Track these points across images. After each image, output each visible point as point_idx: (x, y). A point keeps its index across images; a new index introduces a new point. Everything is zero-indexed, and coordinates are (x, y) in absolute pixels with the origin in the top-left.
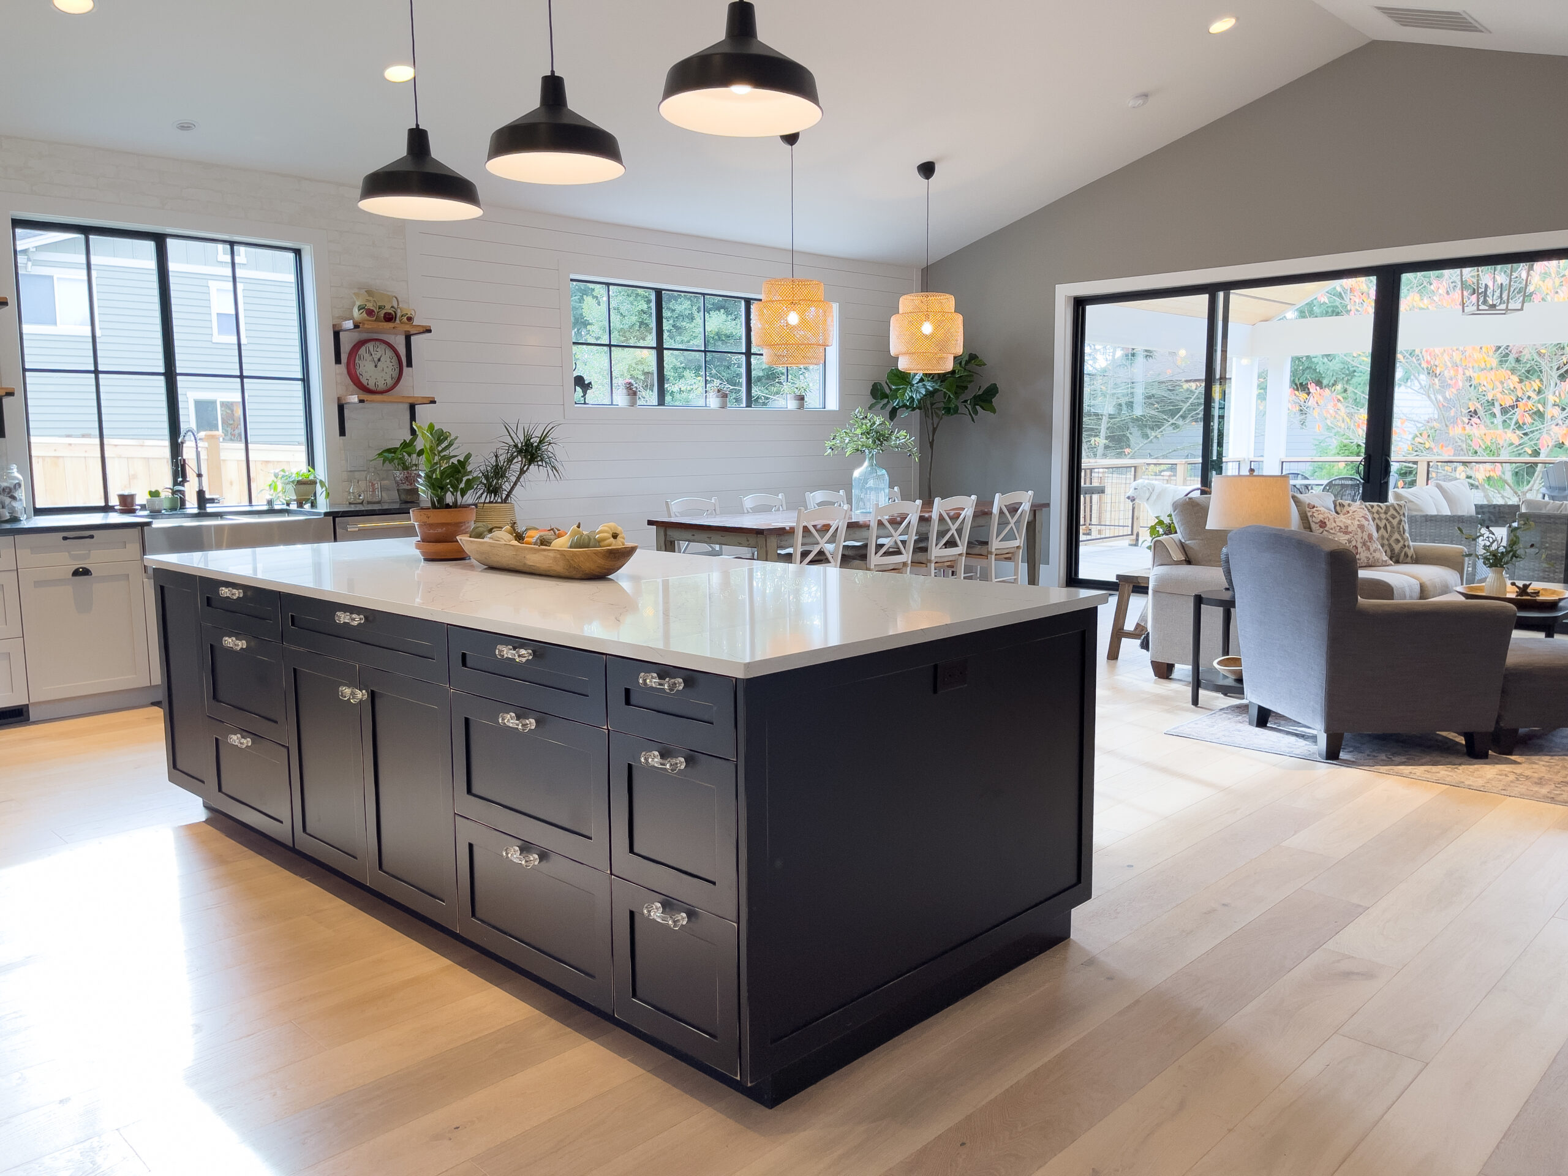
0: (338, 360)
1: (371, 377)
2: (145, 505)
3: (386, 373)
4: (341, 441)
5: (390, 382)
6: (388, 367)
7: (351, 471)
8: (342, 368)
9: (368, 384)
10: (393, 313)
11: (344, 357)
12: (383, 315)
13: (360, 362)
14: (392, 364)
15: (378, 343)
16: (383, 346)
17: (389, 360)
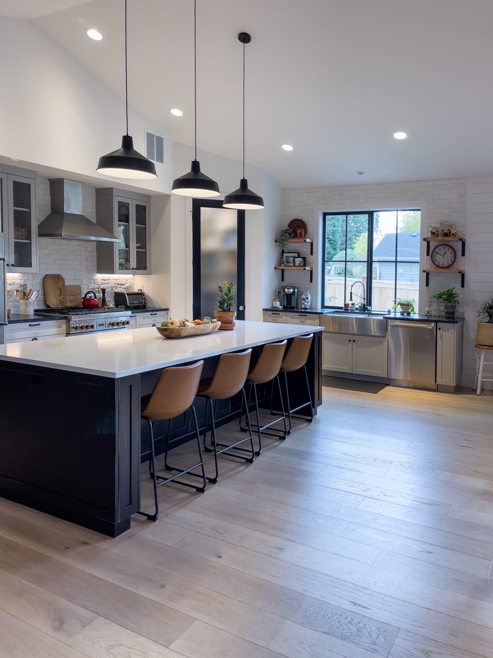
0: (428, 254)
1: (441, 261)
2: (358, 308)
3: (449, 259)
4: (427, 288)
5: (450, 263)
6: (449, 256)
7: (429, 302)
8: (429, 257)
9: (439, 264)
10: (448, 233)
11: (430, 252)
12: (443, 234)
13: (436, 255)
14: (452, 255)
15: (445, 246)
16: (448, 247)
17: (450, 253)
